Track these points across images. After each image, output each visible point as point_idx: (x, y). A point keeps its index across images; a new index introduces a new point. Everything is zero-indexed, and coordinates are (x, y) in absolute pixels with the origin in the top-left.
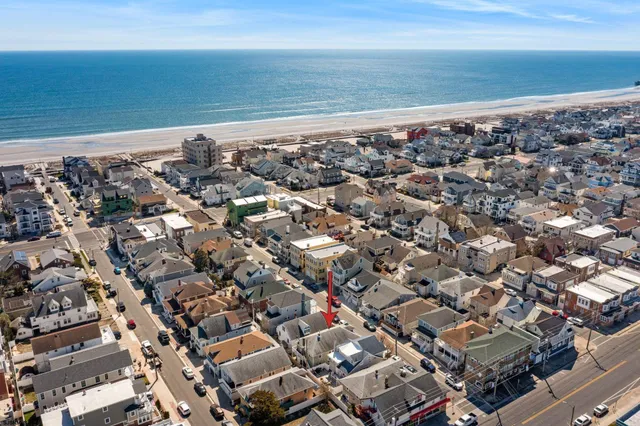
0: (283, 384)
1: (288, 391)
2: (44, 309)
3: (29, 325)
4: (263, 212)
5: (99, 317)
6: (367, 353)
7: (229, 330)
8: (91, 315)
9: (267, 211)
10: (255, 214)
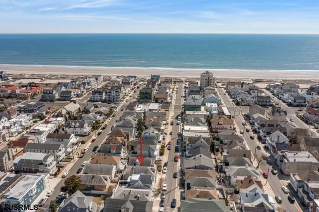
0: (94, 179)
1: (93, 182)
2: (69, 126)
3: (63, 130)
4: (197, 110)
5: (88, 135)
6: (140, 182)
7: (110, 152)
8: (85, 133)
9: (200, 110)
10: (192, 110)
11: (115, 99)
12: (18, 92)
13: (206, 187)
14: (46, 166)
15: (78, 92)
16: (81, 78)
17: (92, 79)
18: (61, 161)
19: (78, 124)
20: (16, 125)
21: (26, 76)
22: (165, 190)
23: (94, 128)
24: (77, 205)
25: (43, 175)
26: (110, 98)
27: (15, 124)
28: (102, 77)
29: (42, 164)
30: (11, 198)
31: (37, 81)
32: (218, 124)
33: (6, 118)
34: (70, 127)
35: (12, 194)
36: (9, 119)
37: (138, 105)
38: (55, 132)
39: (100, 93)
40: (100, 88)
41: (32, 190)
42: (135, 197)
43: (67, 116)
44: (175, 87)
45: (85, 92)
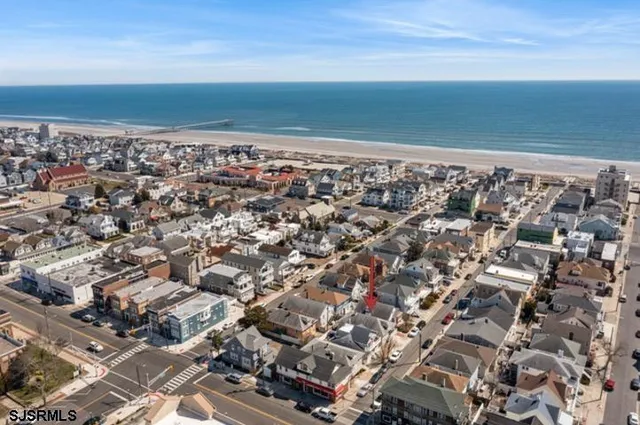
0: (288, 318)
1: (286, 323)
2: (300, 238)
3: (291, 243)
4: (543, 242)
5: (326, 256)
6: (350, 336)
7: (336, 286)
8: (322, 252)
9: (550, 243)
10: (532, 241)
11: (404, 206)
12: (258, 178)
13: (454, 369)
14: (237, 288)
15: (346, 187)
16: (365, 164)
17: (381, 168)
18: (265, 286)
19: (312, 237)
20: (230, 226)
21: (286, 155)
22: (392, 362)
23: (341, 247)
24: (244, 344)
25: (224, 298)
26: (394, 201)
27: (228, 224)
28: (404, 165)
29: (232, 283)
30: (173, 316)
31: (298, 164)
32: (570, 274)
33: (222, 215)
34: (301, 240)
35: (175, 311)
36: (226, 217)
37: (432, 220)
38: (277, 244)
39: (380, 191)
40: (385, 184)
41: (202, 313)
42: (327, 355)
43: (307, 223)
44: (540, 194)
45: (361, 189)
